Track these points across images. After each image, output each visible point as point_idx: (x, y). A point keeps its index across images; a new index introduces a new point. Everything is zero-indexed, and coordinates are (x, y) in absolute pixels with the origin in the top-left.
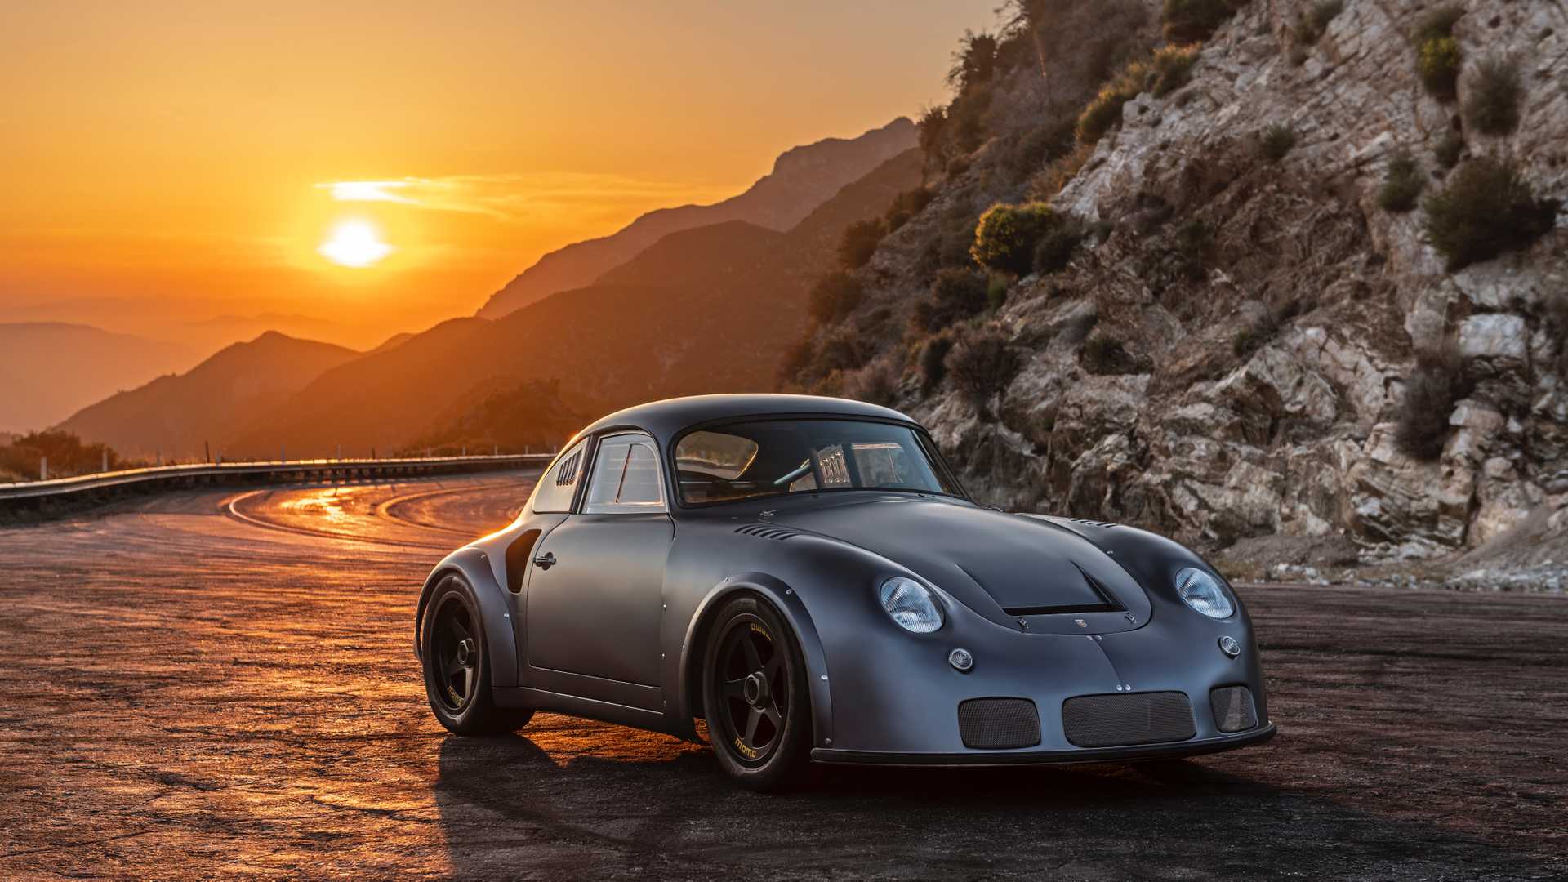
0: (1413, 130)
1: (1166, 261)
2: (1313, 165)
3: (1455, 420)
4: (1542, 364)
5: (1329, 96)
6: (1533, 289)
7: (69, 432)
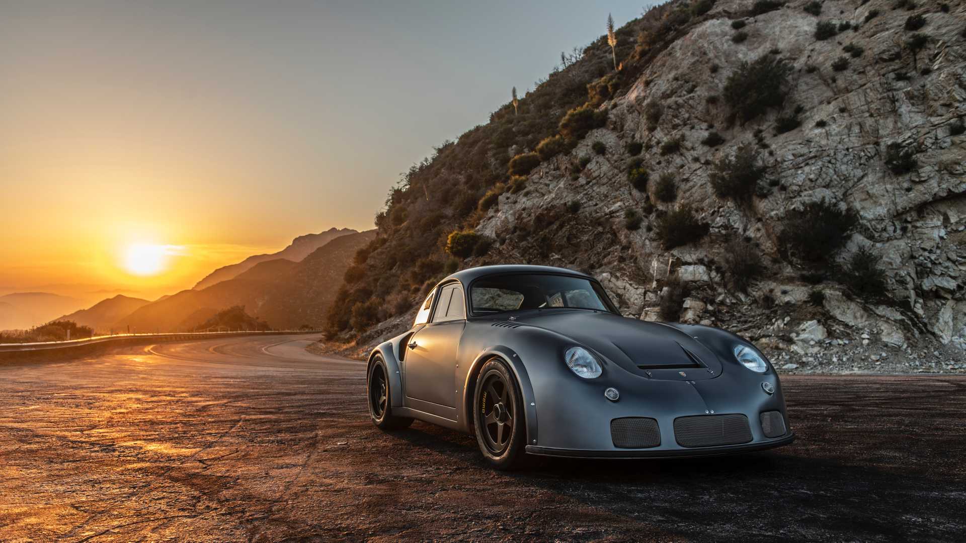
0: (631, 201)
1: (531, 250)
2: (591, 214)
3: (685, 306)
4: (716, 283)
5: (591, 191)
6: (706, 256)
7: (71, 321)
